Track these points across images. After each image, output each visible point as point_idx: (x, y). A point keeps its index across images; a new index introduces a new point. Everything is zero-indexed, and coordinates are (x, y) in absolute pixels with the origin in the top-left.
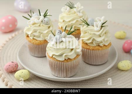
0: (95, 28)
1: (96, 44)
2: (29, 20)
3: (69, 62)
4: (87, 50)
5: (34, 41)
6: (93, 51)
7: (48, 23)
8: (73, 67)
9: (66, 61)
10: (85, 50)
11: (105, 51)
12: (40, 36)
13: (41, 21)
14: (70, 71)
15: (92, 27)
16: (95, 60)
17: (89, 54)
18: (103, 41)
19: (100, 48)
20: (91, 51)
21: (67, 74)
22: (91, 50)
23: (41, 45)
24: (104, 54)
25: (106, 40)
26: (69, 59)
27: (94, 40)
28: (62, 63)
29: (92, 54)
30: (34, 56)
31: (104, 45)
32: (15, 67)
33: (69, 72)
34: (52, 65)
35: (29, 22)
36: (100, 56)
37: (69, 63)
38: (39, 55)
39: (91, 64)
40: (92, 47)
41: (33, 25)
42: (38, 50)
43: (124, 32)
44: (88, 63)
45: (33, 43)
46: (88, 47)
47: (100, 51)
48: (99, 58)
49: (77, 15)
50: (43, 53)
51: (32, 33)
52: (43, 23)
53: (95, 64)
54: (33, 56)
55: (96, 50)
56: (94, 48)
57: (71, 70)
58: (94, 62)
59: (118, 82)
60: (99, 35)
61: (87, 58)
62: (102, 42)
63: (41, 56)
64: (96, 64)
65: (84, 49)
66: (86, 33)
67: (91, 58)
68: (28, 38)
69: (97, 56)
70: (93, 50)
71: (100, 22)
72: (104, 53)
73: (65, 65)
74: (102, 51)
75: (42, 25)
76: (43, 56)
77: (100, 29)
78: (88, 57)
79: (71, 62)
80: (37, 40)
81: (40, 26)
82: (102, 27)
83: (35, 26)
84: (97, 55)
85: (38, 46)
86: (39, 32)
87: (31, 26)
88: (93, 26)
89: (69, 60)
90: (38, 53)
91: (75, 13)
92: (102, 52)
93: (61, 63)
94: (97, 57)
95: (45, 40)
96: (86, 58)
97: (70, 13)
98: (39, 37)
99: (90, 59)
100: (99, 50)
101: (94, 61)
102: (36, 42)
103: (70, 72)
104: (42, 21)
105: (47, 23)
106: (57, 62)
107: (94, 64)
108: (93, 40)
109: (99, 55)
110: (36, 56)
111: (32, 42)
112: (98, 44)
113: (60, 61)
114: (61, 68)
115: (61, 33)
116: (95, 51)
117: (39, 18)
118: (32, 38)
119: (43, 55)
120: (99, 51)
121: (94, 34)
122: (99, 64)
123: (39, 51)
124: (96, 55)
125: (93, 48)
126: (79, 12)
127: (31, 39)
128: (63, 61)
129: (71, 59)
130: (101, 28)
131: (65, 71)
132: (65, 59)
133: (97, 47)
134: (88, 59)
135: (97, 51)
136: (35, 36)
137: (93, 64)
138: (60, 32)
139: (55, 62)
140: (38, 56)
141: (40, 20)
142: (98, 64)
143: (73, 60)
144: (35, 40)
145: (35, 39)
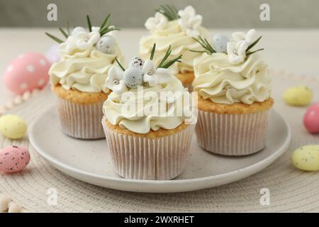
0: (231, 58)
1: (233, 98)
2: (62, 44)
3: (163, 139)
4: (211, 114)
5: (73, 95)
6: (226, 115)
7: (109, 49)
8: (174, 154)
9: (152, 135)
10: (206, 113)
11: (257, 117)
12: (89, 82)
13: (92, 44)
14: (165, 165)
15: (224, 55)
16: (232, 143)
17: (214, 127)
18: (251, 90)
19: (245, 109)
20: (221, 116)
21: (156, 173)
22: (219, 113)
23: (92, 103)
24: (255, 126)
25: (259, 86)
26: (162, 129)
27: (227, 86)
28: (144, 139)
29: (224, 127)
30: (74, 138)
31: (256, 102)
32: (22, 158)
33: (163, 167)
34: (116, 149)
35: (61, 48)
36: (245, 130)
37: (162, 141)
38: (87, 135)
39: (221, 153)
40: (223, 107)
41: (71, 55)
42: (85, 118)
43: (307, 89)
44: (212, 151)
45: (71, 99)
46: (213, 107)
47: (244, 117)
48: (242, 137)
49: (186, 35)
50: (96, 127)
51: (67, 75)
52: (97, 49)
53: (232, 152)
54: (71, 137)
55: (233, 113)
56: (228, 108)
57: (167, 160)
58: (228, 148)
59: (293, 196)
60: (240, 73)
61: (211, 138)
62: (248, 93)
63: (91, 137)
64: (235, 154)
65: (201, 112)
66: (208, 70)
67: (221, 137)
68: (57, 88)
69: (236, 131)
70: (225, 113)
71: (244, 42)
72: (253, 124)
73: (152, 146)
74: (249, 117)
75: (95, 55)
76: (96, 137)
77: (243, 60)
78: (212, 136)
79: (167, 138)
80: (81, 92)
81: (89, 56)
82: (248, 54)
83: (77, 57)
84: (236, 128)
85: (84, 109)
86: (87, 72)
87: (66, 58)
88: (224, 52)
89: (161, 133)
90: (83, 128)
91: (180, 31)
92: (248, 120)
93: (140, 139)
94: (238, 134)
95: (102, 92)
96: (209, 138)
97: (165, 30)
98: (87, 84)
99: (219, 139)
100: (241, 112)
101: (230, 144)
102: (79, 96)
103: (165, 169)
104: (95, 45)
105: (107, 50)
106: (129, 138)
107: (230, 154)
108: (224, 88)
109: (243, 128)
110: (79, 136)
111: (69, 97)
112: (239, 98)
113: (136, 134)
114: (140, 154)
115: (141, 64)
116: (231, 116)
117: (88, 38)
118: (67, 87)
119: (96, 134)
120: (242, 116)
121: (229, 72)
122: (243, 154)
123: (87, 122)
124: (233, 128)
125: (225, 108)
126: (191, 28)
127: (66, 90)
128: (145, 135)
129: (167, 130)
130: (245, 56)
131: (152, 163)
132: (151, 130)
133: (236, 107)
134: (213, 140)
135: (236, 116)
136: (75, 82)
137: (226, 154)
138: (139, 62)
139: (124, 136)
140: (83, 137)
141: (90, 42)
142: (239, 154)
143: (172, 132)
144: (76, 93)
145: (77, 90)
